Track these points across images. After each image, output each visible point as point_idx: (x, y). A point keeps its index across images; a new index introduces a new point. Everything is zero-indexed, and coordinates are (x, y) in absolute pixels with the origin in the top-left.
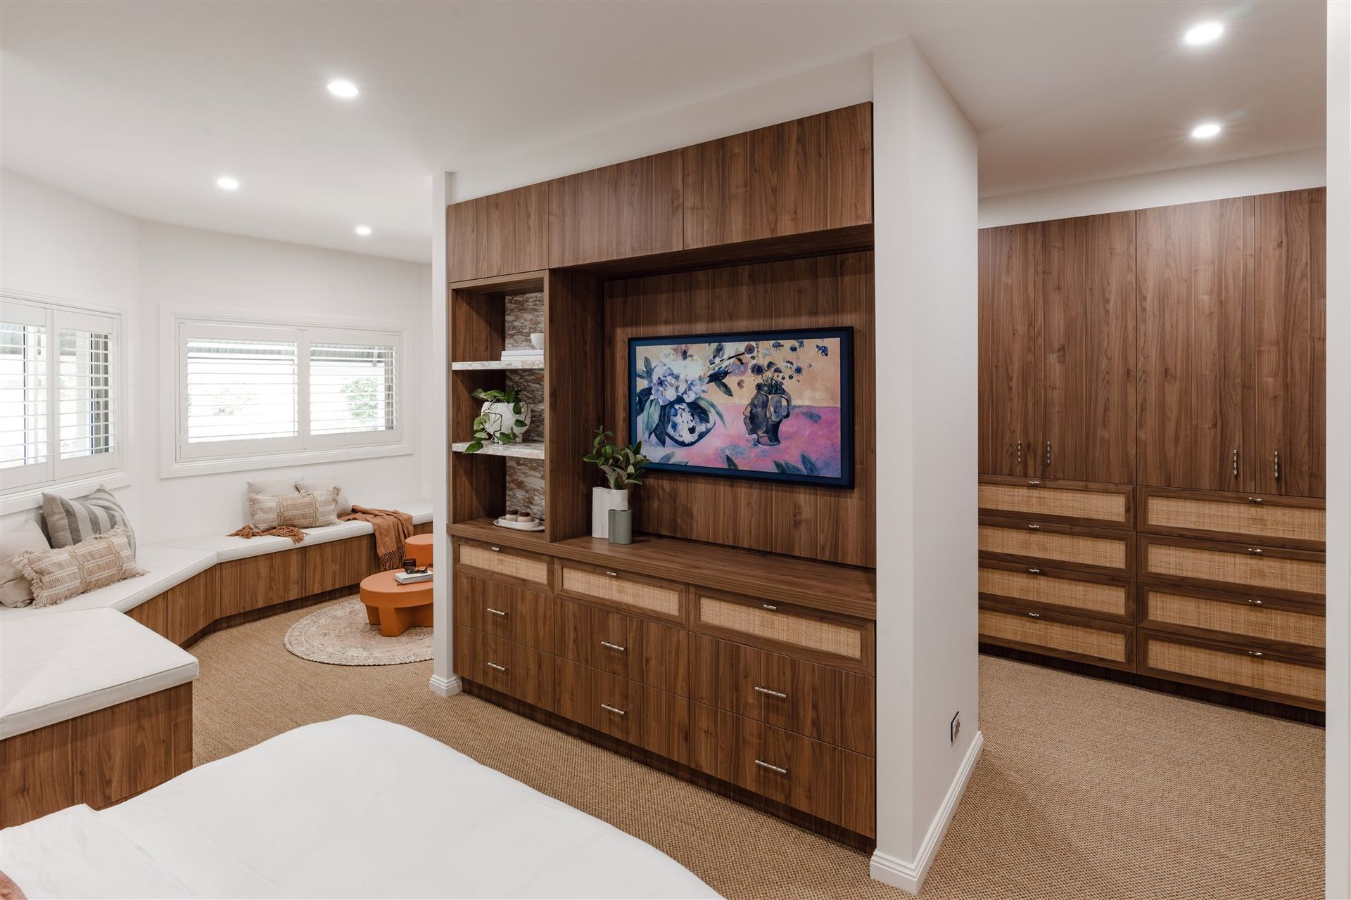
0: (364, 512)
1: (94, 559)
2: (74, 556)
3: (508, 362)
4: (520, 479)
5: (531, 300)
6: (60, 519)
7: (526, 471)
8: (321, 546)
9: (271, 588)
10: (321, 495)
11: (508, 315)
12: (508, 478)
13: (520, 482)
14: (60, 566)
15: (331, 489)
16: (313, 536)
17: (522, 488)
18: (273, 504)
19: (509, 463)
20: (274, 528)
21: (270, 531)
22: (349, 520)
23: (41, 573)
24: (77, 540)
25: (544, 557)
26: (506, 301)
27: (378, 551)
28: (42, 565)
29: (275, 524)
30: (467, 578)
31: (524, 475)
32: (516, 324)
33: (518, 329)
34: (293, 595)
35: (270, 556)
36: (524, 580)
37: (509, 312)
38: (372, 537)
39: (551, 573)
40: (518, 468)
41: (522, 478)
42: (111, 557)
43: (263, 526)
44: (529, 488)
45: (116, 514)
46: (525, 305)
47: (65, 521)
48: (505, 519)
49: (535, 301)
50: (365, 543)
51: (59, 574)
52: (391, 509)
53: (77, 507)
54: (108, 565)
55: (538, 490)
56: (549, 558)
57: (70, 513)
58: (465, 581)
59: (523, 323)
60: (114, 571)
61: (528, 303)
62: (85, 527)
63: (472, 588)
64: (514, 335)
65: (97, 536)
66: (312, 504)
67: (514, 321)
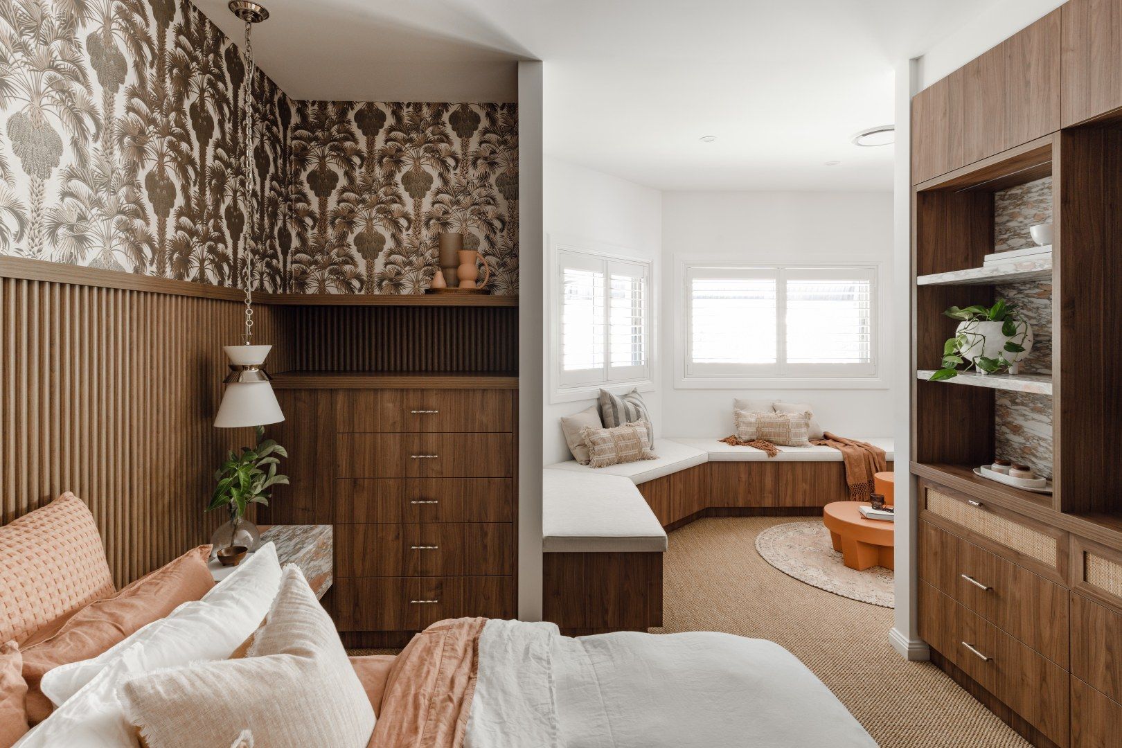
0: (835, 440)
1: (624, 440)
2: (613, 436)
3: (995, 268)
4: (1016, 423)
5: (1033, 190)
6: (609, 408)
7: (1026, 413)
8: (792, 464)
9: (749, 492)
10: (793, 416)
11: (999, 215)
12: (997, 419)
13: (1016, 426)
14: (604, 440)
15: (803, 413)
16: (785, 453)
17: (1019, 435)
18: (753, 420)
19: (1001, 401)
20: (754, 441)
21: (749, 442)
22: (820, 444)
23: (594, 443)
24: (617, 425)
25: (1051, 530)
26: (997, 198)
27: (848, 480)
28: (594, 438)
29: (754, 437)
30: (936, 529)
31: (1023, 418)
32: (1011, 224)
33: (1015, 231)
34: (768, 502)
35: (749, 464)
36: (1017, 553)
37: (1000, 212)
38: (842, 465)
39: (1063, 553)
40: (1013, 407)
41: (1019, 421)
42: (634, 441)
43: (745, 438)
44: (1029, 435)
45: (641, 410)
46: (1025, 199)
47: (611, 410)
48: (990, 469)
49: (1042, 189)
50: (835, 471)
51: (603, 446)
52: (863, 441)
53: (618, 400)
54: (633, 447)
55: (1044, 440)
56: (1060, 534)
57: (614, 405)
58: (933, 532)
59: (1021, 222)
60: (636, 451)
61: (1030, 195)
62: (622, 416)
63: (942, 543)
64: (1007, 239)
65: (628, 424)
66: (785, 424)
67: (1008, 221)
